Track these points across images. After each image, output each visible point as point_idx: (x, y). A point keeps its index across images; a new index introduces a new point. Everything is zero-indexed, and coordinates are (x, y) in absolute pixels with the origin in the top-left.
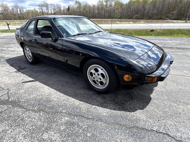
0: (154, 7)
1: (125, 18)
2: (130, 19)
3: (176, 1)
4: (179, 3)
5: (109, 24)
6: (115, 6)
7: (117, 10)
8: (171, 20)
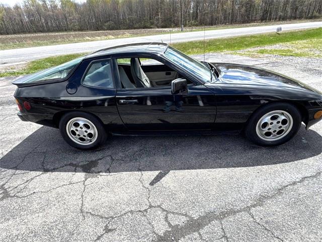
0: (131, 10)
1: (91, 29)
2: (99, 30)
3: (157, 2)
4: (161, 3)
5: (75, 42)
6: (62, 7)
7: (69, 16)
8: (158, 28)
